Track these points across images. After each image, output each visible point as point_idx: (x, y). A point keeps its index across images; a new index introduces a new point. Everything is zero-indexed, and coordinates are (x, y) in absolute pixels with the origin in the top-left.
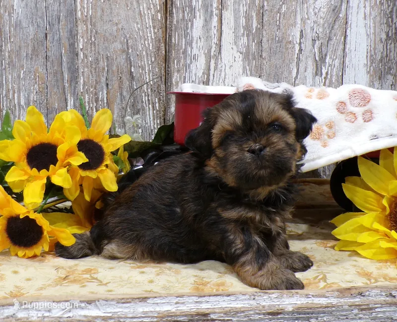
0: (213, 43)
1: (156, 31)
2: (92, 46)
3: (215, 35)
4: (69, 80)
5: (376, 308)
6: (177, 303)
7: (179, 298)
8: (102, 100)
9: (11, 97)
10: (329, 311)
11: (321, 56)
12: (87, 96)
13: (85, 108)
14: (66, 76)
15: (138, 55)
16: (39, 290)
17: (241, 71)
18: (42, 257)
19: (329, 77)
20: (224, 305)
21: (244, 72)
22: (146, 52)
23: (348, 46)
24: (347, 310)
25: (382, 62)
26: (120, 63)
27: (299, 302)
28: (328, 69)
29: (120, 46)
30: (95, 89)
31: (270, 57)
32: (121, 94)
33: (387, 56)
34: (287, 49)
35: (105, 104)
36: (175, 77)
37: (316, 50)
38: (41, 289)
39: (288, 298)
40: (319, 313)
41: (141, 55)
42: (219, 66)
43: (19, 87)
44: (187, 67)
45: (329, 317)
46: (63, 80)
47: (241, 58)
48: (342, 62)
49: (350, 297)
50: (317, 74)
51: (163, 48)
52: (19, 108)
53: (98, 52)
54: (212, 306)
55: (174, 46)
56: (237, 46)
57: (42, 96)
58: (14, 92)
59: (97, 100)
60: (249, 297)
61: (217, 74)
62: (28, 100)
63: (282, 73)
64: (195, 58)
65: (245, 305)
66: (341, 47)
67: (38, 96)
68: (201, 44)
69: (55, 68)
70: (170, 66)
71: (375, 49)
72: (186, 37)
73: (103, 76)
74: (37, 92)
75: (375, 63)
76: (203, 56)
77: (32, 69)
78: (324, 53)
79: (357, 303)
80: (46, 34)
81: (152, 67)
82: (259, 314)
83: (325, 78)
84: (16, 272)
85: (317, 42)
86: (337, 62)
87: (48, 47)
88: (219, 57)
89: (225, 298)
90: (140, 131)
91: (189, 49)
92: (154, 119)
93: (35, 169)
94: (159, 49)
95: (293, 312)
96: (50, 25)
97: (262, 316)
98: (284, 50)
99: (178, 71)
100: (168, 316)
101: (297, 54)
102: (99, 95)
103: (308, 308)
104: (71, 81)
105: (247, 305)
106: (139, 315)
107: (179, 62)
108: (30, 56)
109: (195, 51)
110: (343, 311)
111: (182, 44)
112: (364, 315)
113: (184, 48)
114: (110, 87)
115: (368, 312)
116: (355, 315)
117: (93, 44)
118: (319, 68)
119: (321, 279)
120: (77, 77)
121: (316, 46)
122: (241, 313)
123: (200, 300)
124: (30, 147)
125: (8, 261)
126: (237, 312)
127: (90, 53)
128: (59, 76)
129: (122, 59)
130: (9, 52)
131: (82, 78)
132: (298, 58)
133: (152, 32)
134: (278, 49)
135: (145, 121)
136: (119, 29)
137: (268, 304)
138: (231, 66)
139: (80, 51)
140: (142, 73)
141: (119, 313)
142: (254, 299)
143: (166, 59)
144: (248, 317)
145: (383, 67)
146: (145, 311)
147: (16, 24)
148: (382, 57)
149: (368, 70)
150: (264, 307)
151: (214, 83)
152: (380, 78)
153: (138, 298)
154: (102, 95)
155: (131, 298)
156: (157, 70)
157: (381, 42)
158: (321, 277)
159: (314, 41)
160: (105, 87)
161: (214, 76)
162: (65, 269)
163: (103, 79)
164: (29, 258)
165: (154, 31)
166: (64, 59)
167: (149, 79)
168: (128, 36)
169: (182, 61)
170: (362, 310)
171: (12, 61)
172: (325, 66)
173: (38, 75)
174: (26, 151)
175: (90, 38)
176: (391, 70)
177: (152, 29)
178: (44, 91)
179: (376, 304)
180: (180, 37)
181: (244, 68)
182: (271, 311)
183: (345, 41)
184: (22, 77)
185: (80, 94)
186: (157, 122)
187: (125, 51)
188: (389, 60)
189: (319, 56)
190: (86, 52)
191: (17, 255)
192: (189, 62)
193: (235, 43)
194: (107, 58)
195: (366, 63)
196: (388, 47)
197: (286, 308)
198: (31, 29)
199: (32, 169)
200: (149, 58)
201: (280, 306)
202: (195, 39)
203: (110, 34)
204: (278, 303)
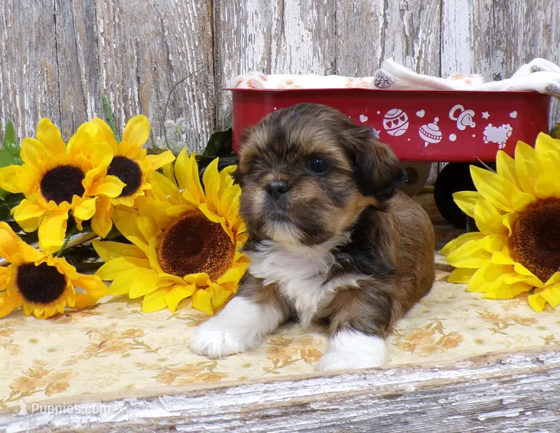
0: (273, 19)
1: (199, 6)
2: (116, 29)
3: (275, 8)
4: (88, 74)
5: (521, 379)
6: (266, 392)
7: (267, 385)
8: (133, 99)
9: (11, 100)
10: (462, 387)
11: (411, 30)
12: (112, 94)
13: (111, 110)
14: (84, 69)
15: (176, 38)
16: (67, 365)
17: (311, 55)
18: (67, 316)
19: (423, 56)
20: (327, 389)
21: (314, 55)
22: (187, 34)
23: (445, 16)
24: (484, 385)
25: (488, 35)
26: (154, 50)
27: (422, 379)
28: (422, 46)
29: (152, 28)
30: (122, 84)
31: (347, 33)
32: (157, 90)
33: (495, 27)
34: (368, 22)
35: (137, 104)
36: (227, 65)
37: (406, 23)
38: (70, 363)
39: (409, 374)
40: (449, 391)
41: (180, 38)
42: (283, 49)
43: (21, 86)
44: (241, 51)
45: (462, 396)
46: (80, 75)
47: (310, 37)
48: (439, 37)
49: (487, 367)
50: (407, 53)
51: (209, 28)
52: (23, 113)
53: (125, 37)
54: (310, 392)
55: (224, 24)
56: (305, 22)
57: (52, 97)
58: (15, 94)
59: (125, 99)
60: (358, 377)
61: (281, 58)
62: (35, 103)
63: (364, 54)
64: (251, 39)
65: (353, 388)
66: (437, 17)
67: (47, 98)
68: (258, 21)
69: (69, 59)
70: (219, 50)
71: (479, 18)
72: (238, 12)
73: (132, 67)
74: (45, 92)
75: (480, 36)
76: (262, 36)
77: (38, 62)
78: (415, 26)
79: (497, 375)
80: (54, 15)
81: (195, 53)
82: (373, 398)
83: (418, 58)
84: (33, 341)
85: (406, 12)
86: (432, 37)
87: (57, 32)
88: (282, 37)
89: (328, 380)
90: (184, 136)
91: (243, 28)
92: (201, 121)
93: (52, 202)
94: (203, 29)
95: (416, 393)
96: (59, 4)
97: (376, 401)
98: (365, 25)
99: (230, 57)
100: (255, 411)
101: (382, 29)
102: (128, 92)
103: (435, 386)
104: (90, 76)
105: (357, 387)
106: (217, 412)
107: (230, 45)
108: (35, 46)
109: (251, 30)
110: (480, 386)
111: (233, 22)
112: (506, 389)
113: (236, 26)
114: (142, 81)
115: (511, 384)
116: (495, 391)
117: (117, 26)
118: (411, 46)
119: (436, 328)
120: (98, 70)
121: (404, 17)
122: (349, 399)
123: (295, 385)
124: (45, 172)
125: (22, 325)
126: (345, 398)
127: (114, 38)
128: (74, 70)
129: (156, 45)
130: (6, 41)
131: (104, 70)
132: (384, 35)
133: (194, 8)
134: (357, 23)
135: (190, 123)
136: (151, 6)
137: (384, 384)
138: (298, 48)
139: (100, 36)
140: (183, 62)
141: (190, 411)
142: (365, 379)
143: (214, 42)
144: (359, 403)
145: (490, 40)
146: (224, 405)
147: (13, 5)
148: (488, 28)
149: (472, 45)
150: (378, 388)
151: (278, 71)
152: (487, 56)
153: (215, 389)
154: (133, 92)
155: (204, 390)
156: (202, 57)
157: (487, 9)
158: (435, 325)
159: (402, 11)
160: (135, 82)
161: (276, 62)
162: (100, 333)
163: (133, 72)
164: (50, 318)
165: (197, 7)
166: (80, 47)
167: (193, 69)
168: (163, 14)
169: (235, 43)
170: (503, 383)
171: (10, 53)
172: (417, 43)
173: (46, 69)
174: (39, 177)
175: (112, 18)
176: (500, 44)
177: (194, 5)
178: (54, 90)
179: (521, 374)
180: (231, 13)
181: (315, 50)
182: (387, 393)
183: (441, 10)
184: (25, 73)
185: (102, 92)
186: (205, 123)
187: (160, 34)
188: (497, 31)
189: (409, 31)
190: (107, 37)
191: (32, 314)
192: (243, 45)
193: (302, 18)
194: (137, 44)
195: (469, 36)
196: (496, 16)
197: (407, 387)
198: (35, 9)
199: (48, 201)
200: (192, 41)
201: (400, 386)
202: (250, 15)
203: (139, 13)
204: (396, 382)
